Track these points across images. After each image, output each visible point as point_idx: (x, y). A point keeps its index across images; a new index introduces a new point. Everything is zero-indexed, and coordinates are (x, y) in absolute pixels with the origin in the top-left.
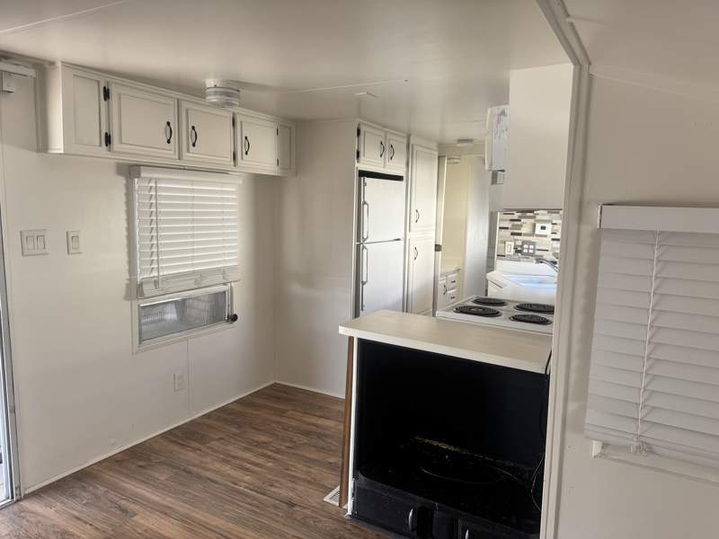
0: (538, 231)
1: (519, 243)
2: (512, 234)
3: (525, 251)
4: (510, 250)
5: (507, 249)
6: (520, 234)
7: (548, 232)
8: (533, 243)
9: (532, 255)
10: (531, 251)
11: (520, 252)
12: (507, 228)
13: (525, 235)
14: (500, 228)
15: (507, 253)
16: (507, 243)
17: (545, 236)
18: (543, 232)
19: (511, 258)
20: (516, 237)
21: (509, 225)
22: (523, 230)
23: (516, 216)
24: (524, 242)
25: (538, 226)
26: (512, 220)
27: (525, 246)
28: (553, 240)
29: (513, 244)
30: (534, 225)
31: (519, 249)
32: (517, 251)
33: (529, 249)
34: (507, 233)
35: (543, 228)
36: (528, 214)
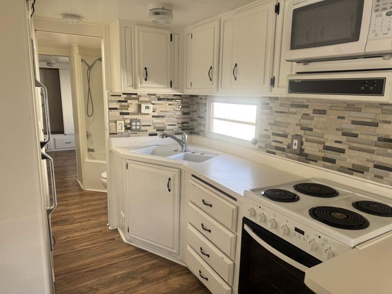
0: (143, 110)
1: (128, 121)
2: (121, 114)
3: (134, 128)
4: (120, 128)
5: (119, 127)
6: (128, 114)
7: (150, 111)
8: (139, 121)
9: (139, 130)
10: (138, 127)
11: (129, 128)
12: (116, 109)
13: (133, 114)
14: (110, 109)
15: (118, 131)
16: (118, 122)
17: (148, 114)
18: (147, 111)
19: (122, 135)
20: (125, 116)
21: (117, 105)
22: (131, 110)
23: (123, 98)
24: (132, 121)
25: (143, 106)
26: (119, 101)
27: (134, 124)
28: (153, 117)
29: (123, 122)
30: (139, 106)
31: (129, 126)
32: (127, 129)
33: (136, 126)
34: (117, 113)
35: (147, 108)
36: (133, 96)
